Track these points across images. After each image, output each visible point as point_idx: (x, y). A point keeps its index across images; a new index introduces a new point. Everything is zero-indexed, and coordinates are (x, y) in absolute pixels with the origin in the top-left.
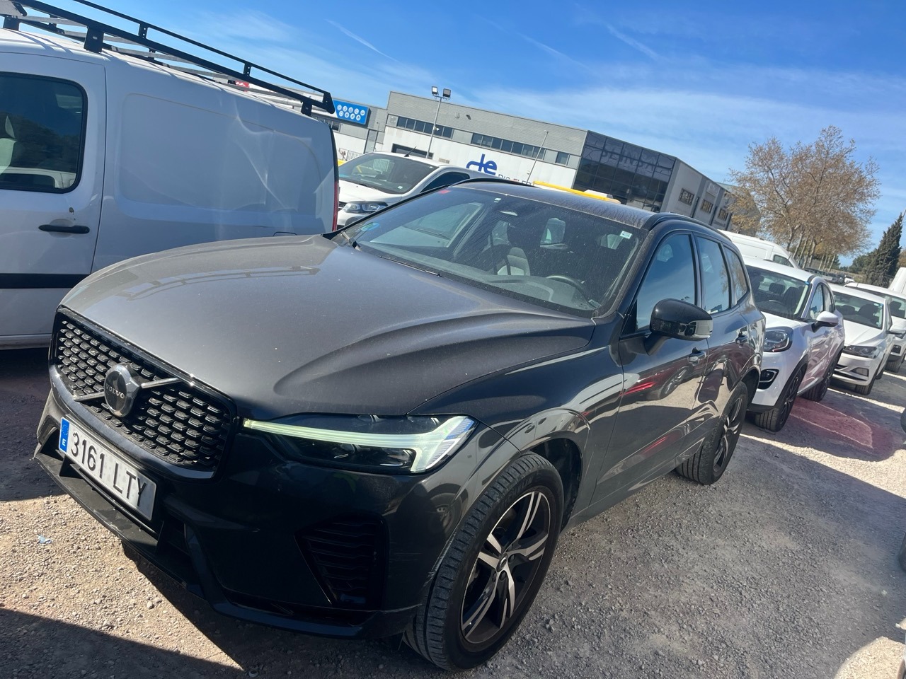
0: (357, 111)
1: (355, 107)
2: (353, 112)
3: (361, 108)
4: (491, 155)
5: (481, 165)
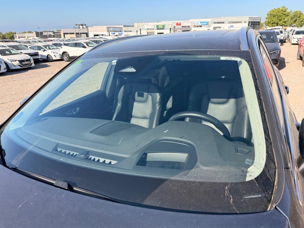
1: (204, 22)
3: (206, 22)
4: (232, 24)
5: (231, 26)
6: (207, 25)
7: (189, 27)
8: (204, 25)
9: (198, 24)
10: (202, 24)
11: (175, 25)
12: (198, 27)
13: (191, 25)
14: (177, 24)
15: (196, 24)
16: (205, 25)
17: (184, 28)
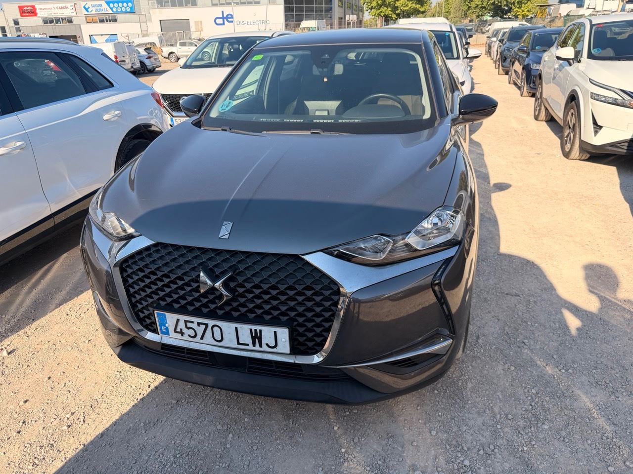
0: (125, 5)
2: (123, 6)
4: (227, 10)
5: (223, 18)
6: (132, 12)
7: (70, 21)
8: (122, 13)
9: (101, 10)
10: (115, 10)
11: (17, 15)
12: (102, 21)
13: (75, 14)
14: (23, 12)
15: (94, 9)
16: (126, 12)
17: (52, 24)
